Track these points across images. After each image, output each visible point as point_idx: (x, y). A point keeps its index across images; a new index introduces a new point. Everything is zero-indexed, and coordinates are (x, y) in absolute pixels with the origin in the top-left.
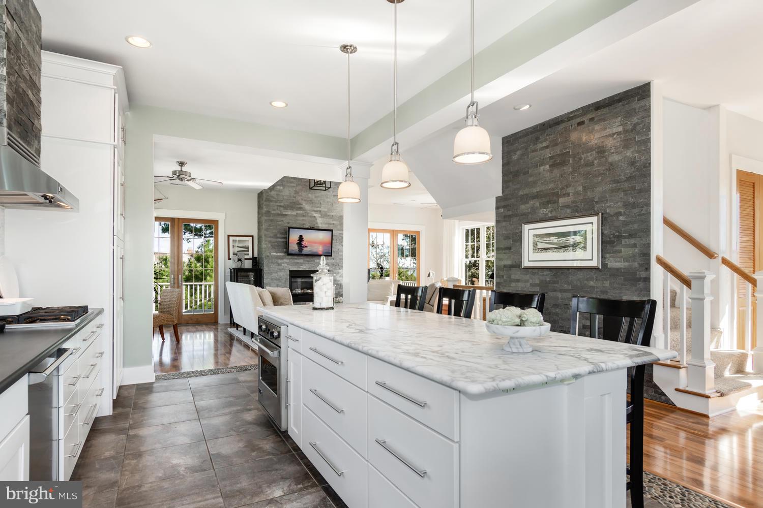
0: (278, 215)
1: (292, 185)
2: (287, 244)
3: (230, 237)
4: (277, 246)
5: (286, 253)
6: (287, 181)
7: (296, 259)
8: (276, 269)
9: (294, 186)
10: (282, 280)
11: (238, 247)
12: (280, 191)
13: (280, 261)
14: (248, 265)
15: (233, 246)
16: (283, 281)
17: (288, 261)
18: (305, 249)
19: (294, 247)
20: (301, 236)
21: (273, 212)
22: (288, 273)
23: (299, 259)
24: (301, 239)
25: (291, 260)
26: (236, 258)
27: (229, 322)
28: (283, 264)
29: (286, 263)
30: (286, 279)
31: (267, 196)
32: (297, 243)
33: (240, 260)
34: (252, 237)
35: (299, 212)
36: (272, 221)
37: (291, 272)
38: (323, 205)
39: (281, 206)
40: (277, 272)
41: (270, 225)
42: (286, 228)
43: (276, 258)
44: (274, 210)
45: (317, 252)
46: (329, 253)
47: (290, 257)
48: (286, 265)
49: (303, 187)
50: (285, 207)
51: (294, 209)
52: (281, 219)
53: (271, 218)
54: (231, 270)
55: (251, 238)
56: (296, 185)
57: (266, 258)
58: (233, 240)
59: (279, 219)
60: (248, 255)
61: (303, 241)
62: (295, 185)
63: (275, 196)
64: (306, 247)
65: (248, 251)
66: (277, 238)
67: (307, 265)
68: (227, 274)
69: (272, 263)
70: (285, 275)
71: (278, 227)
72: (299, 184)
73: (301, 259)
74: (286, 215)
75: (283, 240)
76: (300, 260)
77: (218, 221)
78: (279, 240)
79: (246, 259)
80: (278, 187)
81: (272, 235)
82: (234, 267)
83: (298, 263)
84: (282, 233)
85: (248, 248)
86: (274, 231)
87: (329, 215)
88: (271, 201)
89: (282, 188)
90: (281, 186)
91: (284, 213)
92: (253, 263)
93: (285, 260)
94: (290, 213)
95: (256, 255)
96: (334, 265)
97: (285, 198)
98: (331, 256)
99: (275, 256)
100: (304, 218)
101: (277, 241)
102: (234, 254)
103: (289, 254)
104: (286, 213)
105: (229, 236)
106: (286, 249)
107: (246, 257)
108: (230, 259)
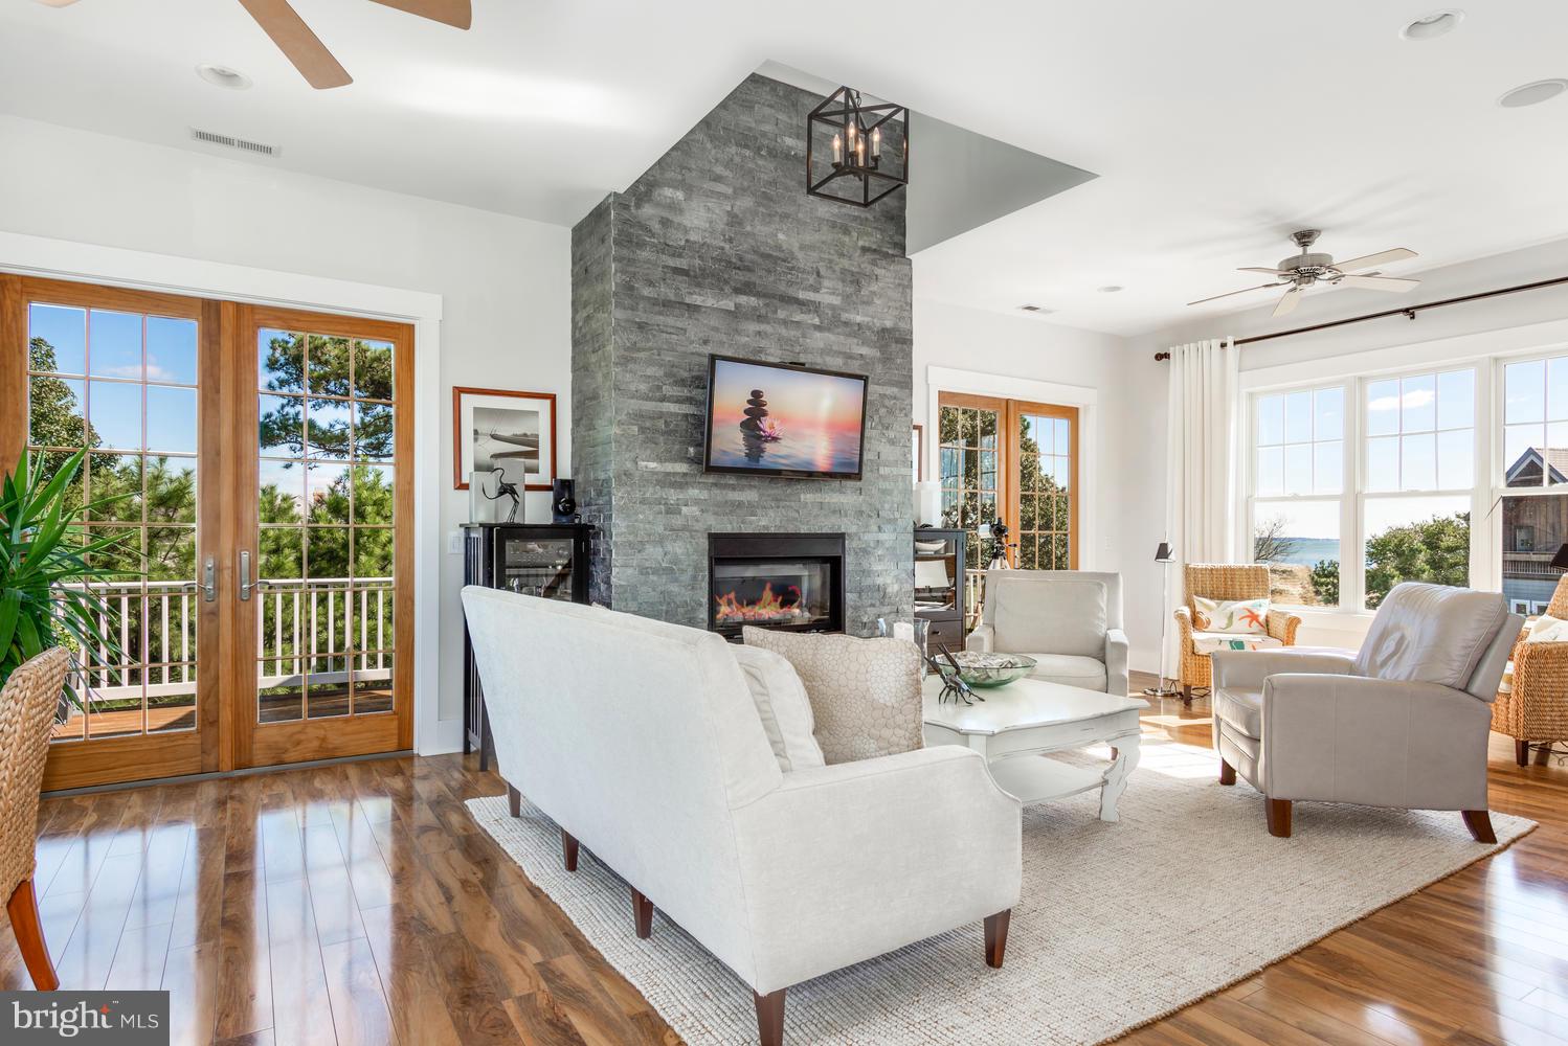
0: (667, 304)
1: (720, 188)
2: (701, 427)
3: (464, 397)
4: (668, 433)
5: (699, 463)
6: (702, 171)
7: (733, 488)
8: (660, 529)
9: (726, 197)
10: (683, 571)
11: (495, 437)
12: (673, 206)
13: (673, 495)
14: (537, 509)
15: (476, 432)
16: (686, 578)
17: (702, 494)
18: (769, 447)
19: (729, 442)
20: (757, 394)
21: (647, 292)
22: (704, 543)
23: (742, 489)
24: (756, 406)
25: (716, 491)
26: (491, 482)
27: (460, 749)
28: (684, 509)
29: (697, 502)
30: (697, 568)
31: (625, 222)
32: (743, 424)
33: (507, 489)
34: (553, 398)
35: (743, 299)
36: (641, 326)
37: (715, 539)
38: (826, 283)
39: (677, 271)
40: (661, 541)
41: (634, 347)
42: (697, 359)
43: (658, 482)
44: (651, 284)
45: (810, 463)
46: (851, 464)
47: (711, 479)
48: (694, 510)
49: (759, 204)
50: (696, 278)
51: (727, 289)
52: (679, 325)
53: (641, 317)
54: (468, 529)
55: (548, 402)
56: (734, 192)
57: (620, 483)
58: (476, 410)
59: (671, 321)
60: (536, 471)
61: (764, 414)
62: (730, 191)
63: (656, 227)
64: (775, 439)
65: (534, 455)
66: (663, 399)
67: (771, 513)
68: (449, 550)
69: (643, 502)
70: (691, 553)
71: (668, 358)
72: (744, 190)
73: (751, 487)
74: (693, 309)
75: (686, 409)
76: (749, 494)
77: (411, 327)
78: (673, 408)
79: (529, 488)
80: (668, 192)
81: (643, 387)
82: (483, 517)
83: (740, 504)
84: (682, 382)
85: (535, 444)
86: (650, 371)
87: (846, 324)
88: (641, 245)
89: (680, 195)
90: (676, 188)
91: (687, 301)
92: (557, 502)
93: (694, 492)
94: (710, 302)
95: (565, 472)
96: (861, 512)
97: (693, 237)
98: (858, 476)
99: (654, 473)
100: (763, 327)
101: (661, 415)
102: (478, 468)
103: (711, 469)
104: (697, 300)
105: (459, 391)
106: (700, 445)
107: (530, 479)
108: (465, 487)
